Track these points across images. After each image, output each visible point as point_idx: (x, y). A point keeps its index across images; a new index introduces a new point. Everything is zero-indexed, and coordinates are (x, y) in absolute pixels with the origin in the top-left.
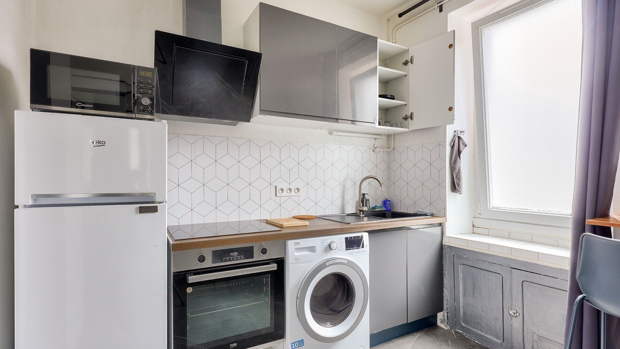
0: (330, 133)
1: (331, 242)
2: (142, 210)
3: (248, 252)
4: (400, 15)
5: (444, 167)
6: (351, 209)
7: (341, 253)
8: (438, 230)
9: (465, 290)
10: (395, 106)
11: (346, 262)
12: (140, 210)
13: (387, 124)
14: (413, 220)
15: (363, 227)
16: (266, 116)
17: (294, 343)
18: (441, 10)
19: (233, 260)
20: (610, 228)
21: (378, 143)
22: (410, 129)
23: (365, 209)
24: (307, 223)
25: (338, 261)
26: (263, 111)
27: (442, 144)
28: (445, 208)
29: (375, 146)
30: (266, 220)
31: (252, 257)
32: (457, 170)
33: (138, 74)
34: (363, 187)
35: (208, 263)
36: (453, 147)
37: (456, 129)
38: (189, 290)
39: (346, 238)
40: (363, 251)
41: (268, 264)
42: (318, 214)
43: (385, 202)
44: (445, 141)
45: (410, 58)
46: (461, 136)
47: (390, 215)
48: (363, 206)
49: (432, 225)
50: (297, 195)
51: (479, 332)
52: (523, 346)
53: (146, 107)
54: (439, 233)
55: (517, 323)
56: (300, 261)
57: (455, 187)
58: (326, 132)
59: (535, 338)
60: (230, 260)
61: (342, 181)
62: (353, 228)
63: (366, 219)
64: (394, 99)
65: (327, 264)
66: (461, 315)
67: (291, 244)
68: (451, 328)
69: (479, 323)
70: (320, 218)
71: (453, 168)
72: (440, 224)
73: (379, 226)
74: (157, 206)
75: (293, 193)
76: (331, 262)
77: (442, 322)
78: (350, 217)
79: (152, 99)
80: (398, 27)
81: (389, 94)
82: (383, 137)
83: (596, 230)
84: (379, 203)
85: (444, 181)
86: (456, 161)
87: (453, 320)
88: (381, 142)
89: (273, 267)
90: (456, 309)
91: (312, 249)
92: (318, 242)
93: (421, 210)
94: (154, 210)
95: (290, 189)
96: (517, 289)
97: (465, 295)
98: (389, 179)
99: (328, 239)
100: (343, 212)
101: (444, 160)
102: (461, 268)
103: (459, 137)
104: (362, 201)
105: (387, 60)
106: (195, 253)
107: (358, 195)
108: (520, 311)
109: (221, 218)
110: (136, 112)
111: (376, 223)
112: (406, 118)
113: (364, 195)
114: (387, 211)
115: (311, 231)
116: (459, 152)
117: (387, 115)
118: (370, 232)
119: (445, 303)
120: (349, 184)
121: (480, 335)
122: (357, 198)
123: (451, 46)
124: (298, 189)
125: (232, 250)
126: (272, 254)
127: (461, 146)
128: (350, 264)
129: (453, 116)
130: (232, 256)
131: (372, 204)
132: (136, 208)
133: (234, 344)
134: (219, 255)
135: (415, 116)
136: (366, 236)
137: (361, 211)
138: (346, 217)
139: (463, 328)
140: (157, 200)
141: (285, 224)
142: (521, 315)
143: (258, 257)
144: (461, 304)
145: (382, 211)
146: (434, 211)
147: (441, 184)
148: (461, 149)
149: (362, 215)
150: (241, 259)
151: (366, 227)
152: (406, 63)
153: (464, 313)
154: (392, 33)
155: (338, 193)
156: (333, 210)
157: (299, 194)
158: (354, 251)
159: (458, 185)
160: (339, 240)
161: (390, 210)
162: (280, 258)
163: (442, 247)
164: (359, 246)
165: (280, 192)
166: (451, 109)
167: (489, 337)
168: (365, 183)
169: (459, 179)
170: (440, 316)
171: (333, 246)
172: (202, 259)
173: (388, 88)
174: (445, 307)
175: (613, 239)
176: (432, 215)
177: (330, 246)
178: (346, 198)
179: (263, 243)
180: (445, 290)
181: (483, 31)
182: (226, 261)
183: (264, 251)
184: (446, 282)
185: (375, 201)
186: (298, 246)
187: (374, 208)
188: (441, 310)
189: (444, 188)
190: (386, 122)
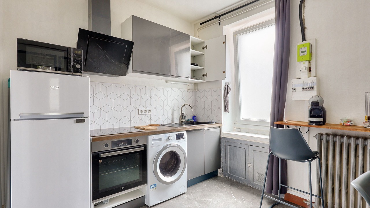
0: (166, 82)
1: (169, 136)
2: (77, 121)
3: (129, 142)
4: (201, 24)
5: (221, 100)
6: (177, 121)
7: (174, 141)
8: (218, 130)
9: (230, 158)
10: (197, 69)
11: (176, 145)
12: (76, 121)
13: (195, 78)
14: (207, 125)
15: (184, 129)
16: (135, 73)
17: (152, 185)
18: (220, 25)
19: (122, 146)
20: (283, 125)
21: (190, 87)
22: (206, 81)
23: (184, 120)
24: (157, 127)
25: (173, 145)
26: (134, 71)
27: (220, 89)
28: (221, 120)
29: (189, 89)
30: (135, 127)
31: (131, 144)
32: (227, 102)
33: (74, 52)
34: (182, 110)
35: (110, 148)
36: (225, 90)
37: (226, 82)
38: (100, 161)
39: (176, 134)
40: (184, 140)
41: (139, 147)
42: (160, 124)
43: (193, 117)
44: (221, 88)
45: (205, 46)
46: (229, 85)
47: (196, 123)
48: (183, 119)
49: (214, 128)
50: (149, 114)
51: (236, 176)
52: (253, 179)
53: (78, 69)
54: (219, 131)
55: (251, 169)
56: (155, 146)
57: (226, 109)
58: (164, 81)
59: (258, 175)
60: (120, 146)
61: (172, 107)
62: (179, 129)
63: (184, 125)
64: (198, 66)
65: (168, 147)
66: (229, 169)
67: (150, 137)
68: (224, 176)
69: (236, 172)
70: (161, 125)
71: (225, 100)
72: (219, 127)
73: (191, 128)
74: (85, 119)
75: (147, 113)
76: (169, 146)
77: (220, 174)
78: (176, 125)
79: (81, 65)
80: (200, 29)
81: (195, 63)
82: (193, 84)
83: (278, 126)
84: (191, 118)
85: (221, 106)
86: (226, 97)
87: (225, 173)
88: (191, 87)
89: (142, 149)
90: (226, 167)
91: (160, 140)
92: (163, 136)
93: (211, 121)
94: (83, 121)
95: (146, 111)
96: (251, 154)
97: (230, 160)
98: (195, 105)
99: (168, 135)
100: (173, 122)
101: (221, 96)
102: (228, 147)
103: (228, 86)
104: (183, 117)
105: (195, 46)
106: (103, 143)
107: (180, 114)
108: (252, 164)
109: (110, 127)
110: (73, 71)
111: (190, 127)
112: (203, 75)
113: (183, 113)
114: (194, 121)
115: (159, 131)
116: (228, 93)
117: (194, 74)
118: (187, 131)
119: (221, 164)
120: (176, 108)
121: (236, 177)
122: (180, 115)
123: (224, 42)
124: (150, 111)
125: (122, 141)
126: (141, 143)
127: (229, 90)
128: (178, 146)
129: (225, 76)
130: (121, 144)
131: (187, 118)
132: (74, 120)
133: (122, 188)
134: (115, 143)
135: (208, 75)
136: (185, 133)
137: (182, 121)
138: (175, 125)
139: (229, 175)
140: (85, 116)
141: (146, 128)
142: (253, 166)
143: (134, 144)
144: (229, 164)
145: (192, 121)
146: (216, 121)
147: (220, 108)
148: (229, 91)
149: (182, 124)
150: (126, 145)
151: (186, 129)
152: (204, 48)
153: (230, 168)
154: (197, 31)
155: (170, 113)
156: (168, 122)
157: (150, 113)
158: (180, 140)
159: (227, 108)
160: (173, 135)
161: (196, 121)
162: (145, 145)
163: (220, 138)
164: (182, 138)
165: (141, 112)
166: (224, 72)
167: (240, 177)
168: (184, 108)
169: (228, 106)
170: (219, 170)
171: (170, 138)
172: (107, 145)
173: (195, 60)
174: (221, 167)
175: (284, 129)
176: (216, 123)
177: (168, 138)
178: (174, 115)
179: (136, 137)
180: (221, 158)
181: (238, 37)
182: (118, 146)
183: (137, 141)
184: (222, 154)
185: (189, 117)
186: (153, 139)
187: (188, 120)
188: (220, 168)
189: (221, 110)
190: (194, 77)
